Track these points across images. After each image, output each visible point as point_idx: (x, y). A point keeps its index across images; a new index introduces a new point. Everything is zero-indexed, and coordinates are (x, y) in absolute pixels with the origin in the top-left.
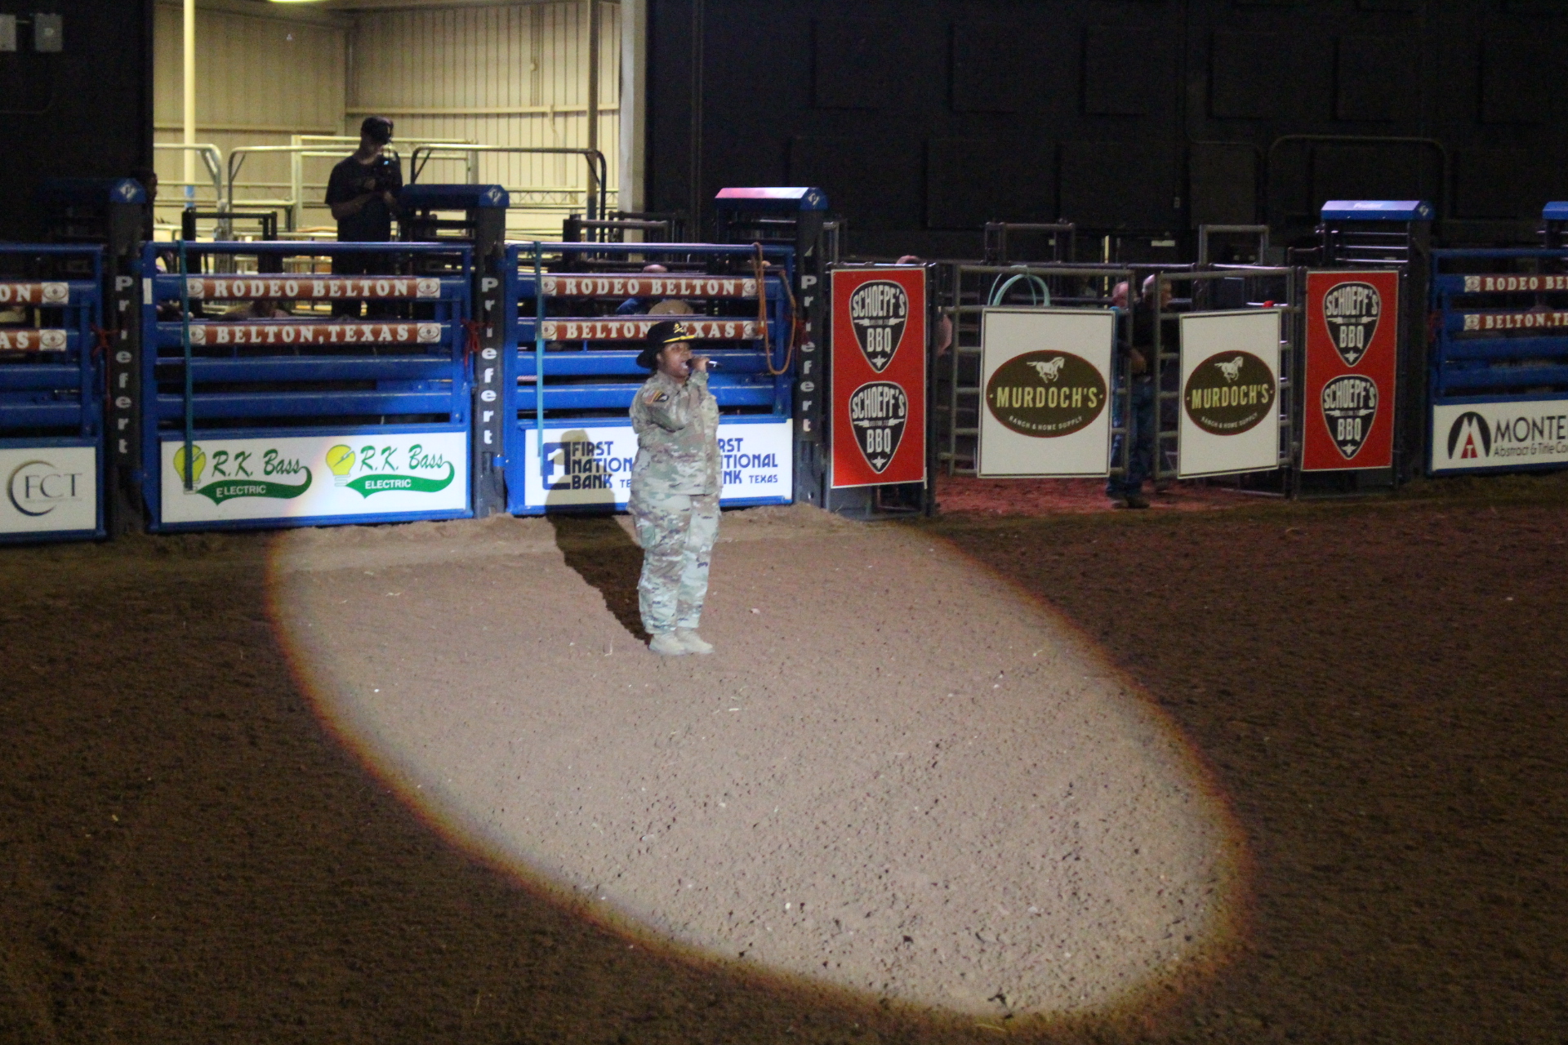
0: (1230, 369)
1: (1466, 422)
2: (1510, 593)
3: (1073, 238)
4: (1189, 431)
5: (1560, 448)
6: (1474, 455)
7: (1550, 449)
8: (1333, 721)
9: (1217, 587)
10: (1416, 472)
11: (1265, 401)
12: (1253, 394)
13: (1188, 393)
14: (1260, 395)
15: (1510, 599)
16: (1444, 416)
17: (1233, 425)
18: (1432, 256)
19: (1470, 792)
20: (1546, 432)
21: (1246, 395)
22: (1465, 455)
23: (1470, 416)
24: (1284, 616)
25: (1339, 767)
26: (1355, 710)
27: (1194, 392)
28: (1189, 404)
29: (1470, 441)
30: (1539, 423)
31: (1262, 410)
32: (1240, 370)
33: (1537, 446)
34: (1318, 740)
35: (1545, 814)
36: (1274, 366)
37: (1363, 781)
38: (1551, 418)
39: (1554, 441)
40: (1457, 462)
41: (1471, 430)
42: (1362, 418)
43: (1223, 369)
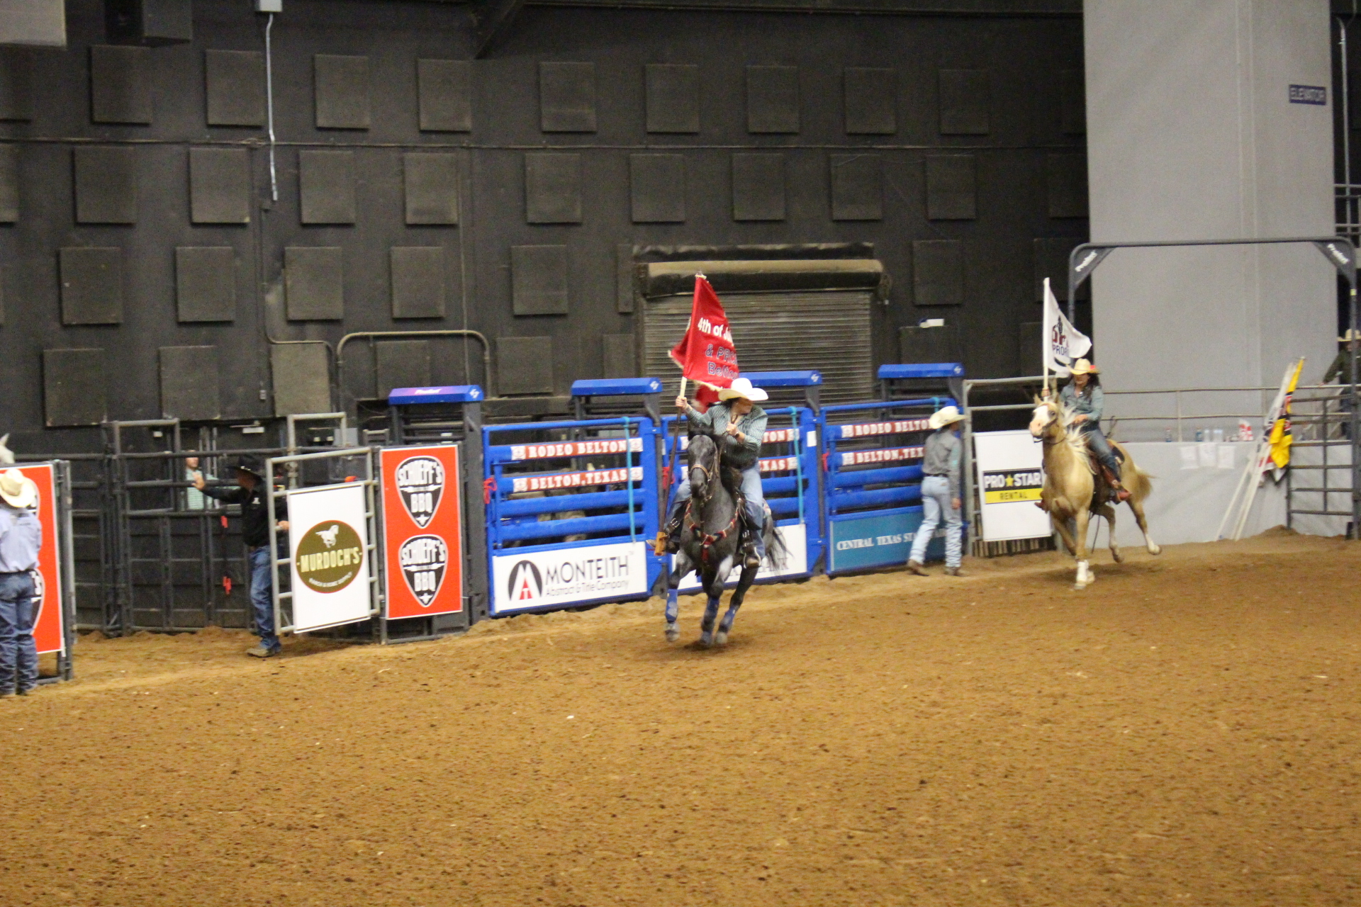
0: (329, 536)
1: (521, 568)
2: (569, 713)
3: (178, 430)
4: (300, 592)
5: (600, 585)
6: (530, 596)
7: (592, 587)
8: (435, 833)
9: (325, 725)
10: (483, 613)
11: (356, 561)
12: (347, 557)
13: (298, 560)
14: (352, 557)
15: (571, 717)
16: (502, 565)
17: (334, 584)
18: (483, 432)
19: (554, 884)
20: (587, 573)
21: (342, 557)
22: (522, 597)
23: (524, 563)
24: (384, 746)
25: (444, 872)
26: (451, 822)
27: (302, 557)
28: (299, 568)
29: (525, 586)
30: (581, 567)
31: (354, 569)
32: (337, 536)
33: (580, 585)
34: (423, 850)
35: (617, 898)
36: (361, 531)
37: (465, 883)
38: (590, 561)
39: (595, 580)
40: (516, 604)
41: (525, 575)
42: (436, 570)
43: (323, 537)
